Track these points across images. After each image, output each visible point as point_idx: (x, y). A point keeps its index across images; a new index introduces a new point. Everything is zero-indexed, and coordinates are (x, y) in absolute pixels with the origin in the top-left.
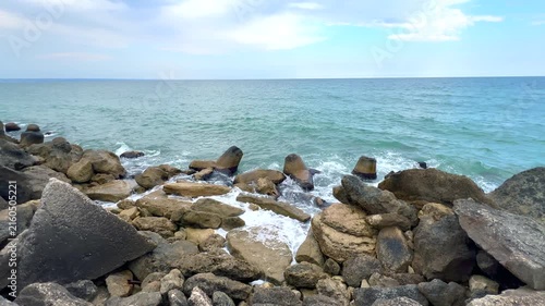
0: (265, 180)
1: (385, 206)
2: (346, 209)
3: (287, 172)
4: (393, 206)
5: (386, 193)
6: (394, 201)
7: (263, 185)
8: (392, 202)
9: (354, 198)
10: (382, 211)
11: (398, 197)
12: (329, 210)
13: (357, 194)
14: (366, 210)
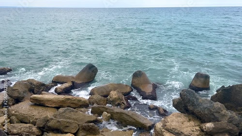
0: (115, 92)
1: (216, 115)
2: (183, 118)
3: (134, 87)
4: (224, 115)
5: (218, 105)
6: (224, 111)
7: (114, 97)
8: (223, 113)
9: (190, 108)
10: (214, 120)
11: (228, 108)
12: (169, 119)
13: (193, 105)
14: (201, 118)
